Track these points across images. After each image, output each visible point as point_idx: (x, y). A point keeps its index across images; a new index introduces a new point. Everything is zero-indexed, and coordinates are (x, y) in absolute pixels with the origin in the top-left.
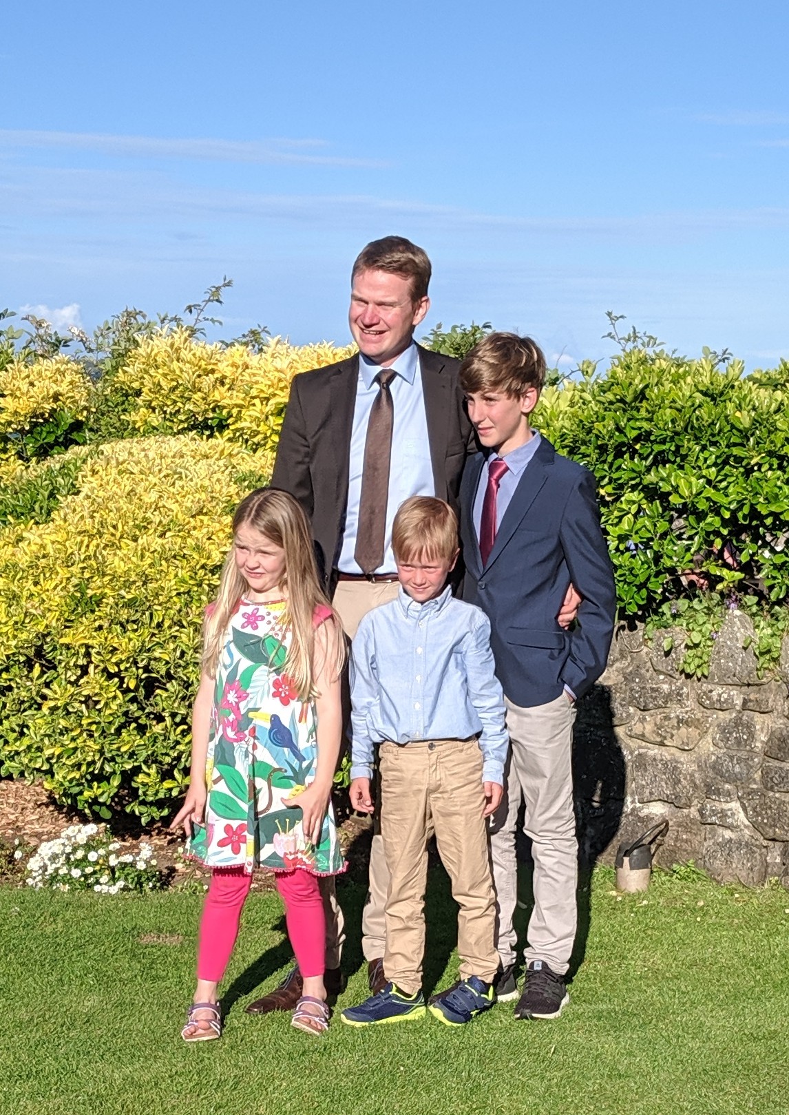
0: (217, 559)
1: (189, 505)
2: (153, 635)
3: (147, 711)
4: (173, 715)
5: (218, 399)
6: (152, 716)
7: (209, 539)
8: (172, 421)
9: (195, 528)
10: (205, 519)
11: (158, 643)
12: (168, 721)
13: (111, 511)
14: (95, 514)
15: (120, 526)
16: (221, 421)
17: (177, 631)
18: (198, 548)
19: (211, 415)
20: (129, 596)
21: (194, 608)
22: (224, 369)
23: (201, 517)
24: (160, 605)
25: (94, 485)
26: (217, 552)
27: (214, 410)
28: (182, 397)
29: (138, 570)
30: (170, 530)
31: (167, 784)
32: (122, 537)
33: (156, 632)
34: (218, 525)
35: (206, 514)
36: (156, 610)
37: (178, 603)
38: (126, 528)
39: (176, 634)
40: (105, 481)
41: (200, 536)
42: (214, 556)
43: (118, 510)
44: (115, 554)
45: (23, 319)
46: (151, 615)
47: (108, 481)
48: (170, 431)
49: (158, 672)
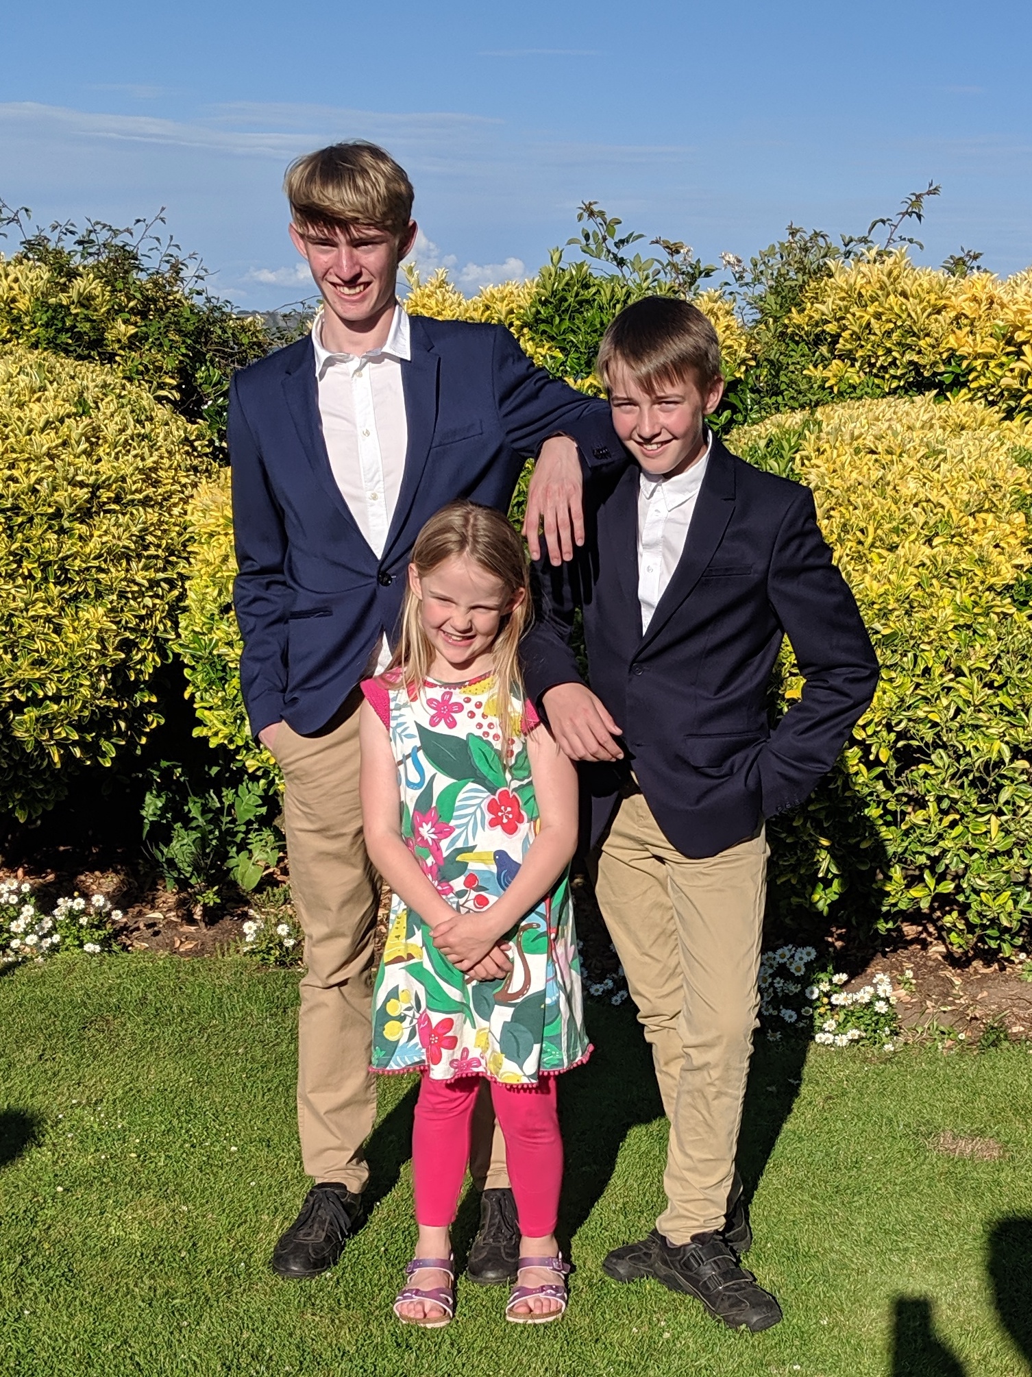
0: (1009, 576)
1: (966, 498)
2: (918, 685)
3: (897, 792)
4: (939, 799)
5: (956, 346)
6: (905, 799)
7: (997, 546)
8: (883, 378)
9: (975, 531)
10: (990, 518)
11: (924, 698)
12: (932, 807)
13: (855, 508)
14: (832, 513)
15: (871, 529)
16: (957, 376)
17: (951, 680)
18: (982, 561)
19: (942, 368)
20: (887, 632)
21: (978, 647)
22: (961, 303)
23: (983, 515)
24: (930, 643)
25: (822, 470)
26: (1009, 565)
27: (947, 362)
28: (899, 344)
29: (897, 594)
30: (937, 534)
31: (915, 892)
32: (872, 545)
33: (922, 682)
34: (1007, 526)
35: (988, 511)
36: (923, 650)
37: (955, 639)
38: (879, 532)
39: (951, 684)
40: (838, 463)
41: (984, 542)
42: (1004, 571)
43: (866, 507)
44: (865, 571)
45: (653, 242)
46: (916, 656)
47: (843, 465)
48: (878, 391)
49: (922, 739)
